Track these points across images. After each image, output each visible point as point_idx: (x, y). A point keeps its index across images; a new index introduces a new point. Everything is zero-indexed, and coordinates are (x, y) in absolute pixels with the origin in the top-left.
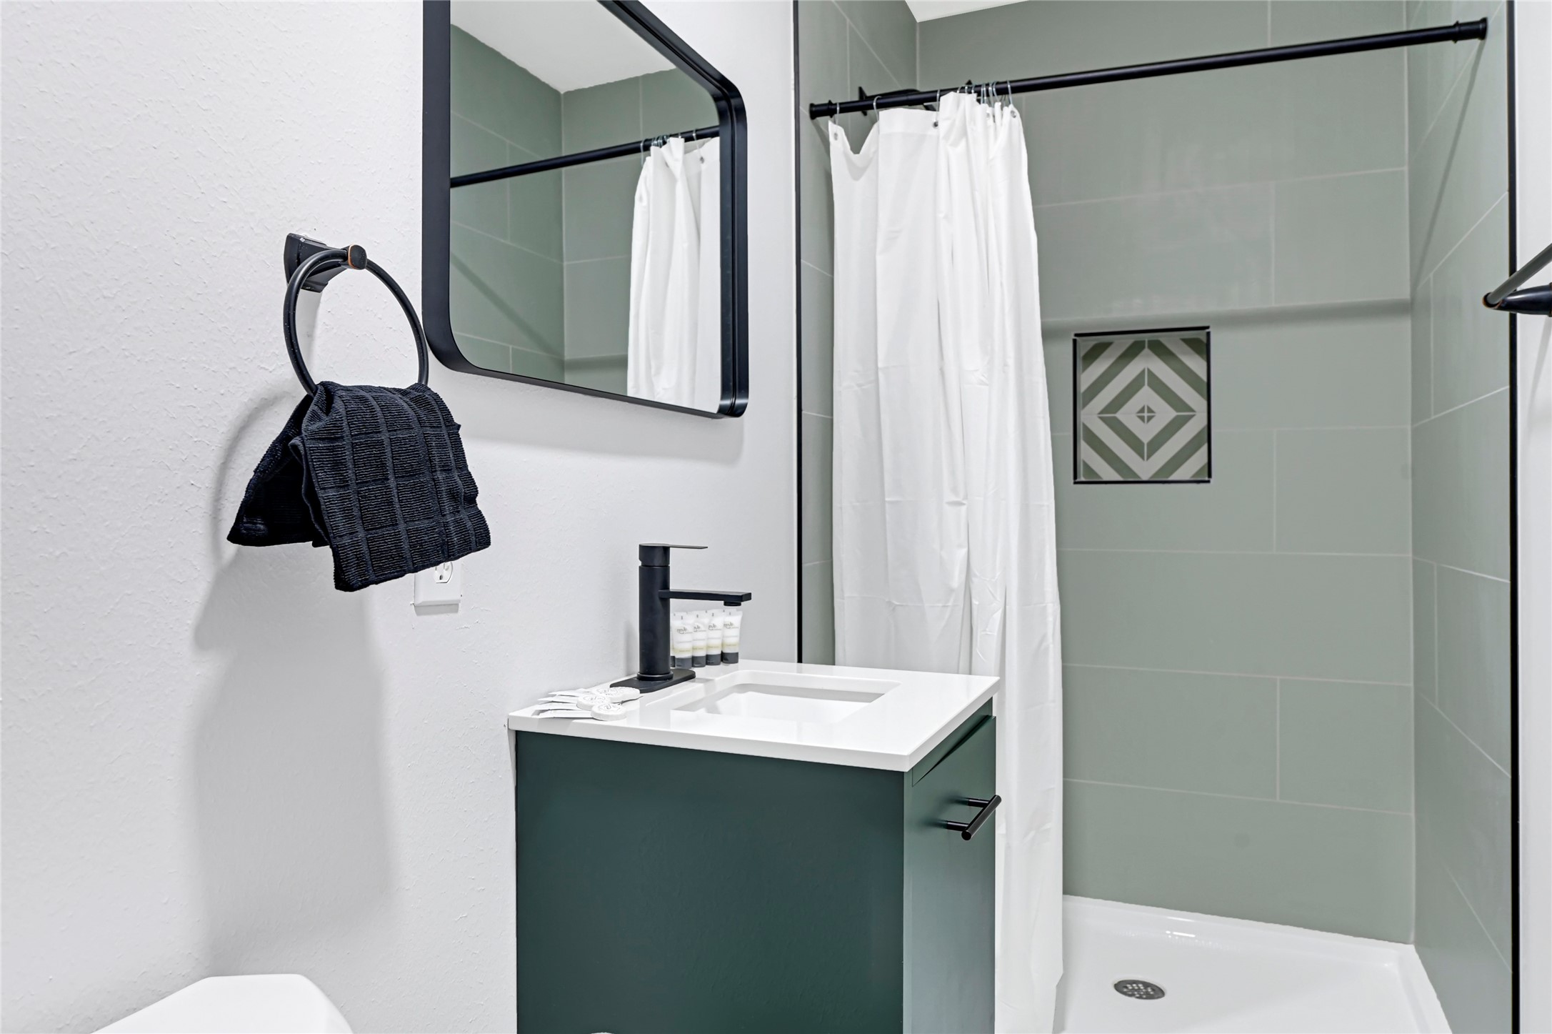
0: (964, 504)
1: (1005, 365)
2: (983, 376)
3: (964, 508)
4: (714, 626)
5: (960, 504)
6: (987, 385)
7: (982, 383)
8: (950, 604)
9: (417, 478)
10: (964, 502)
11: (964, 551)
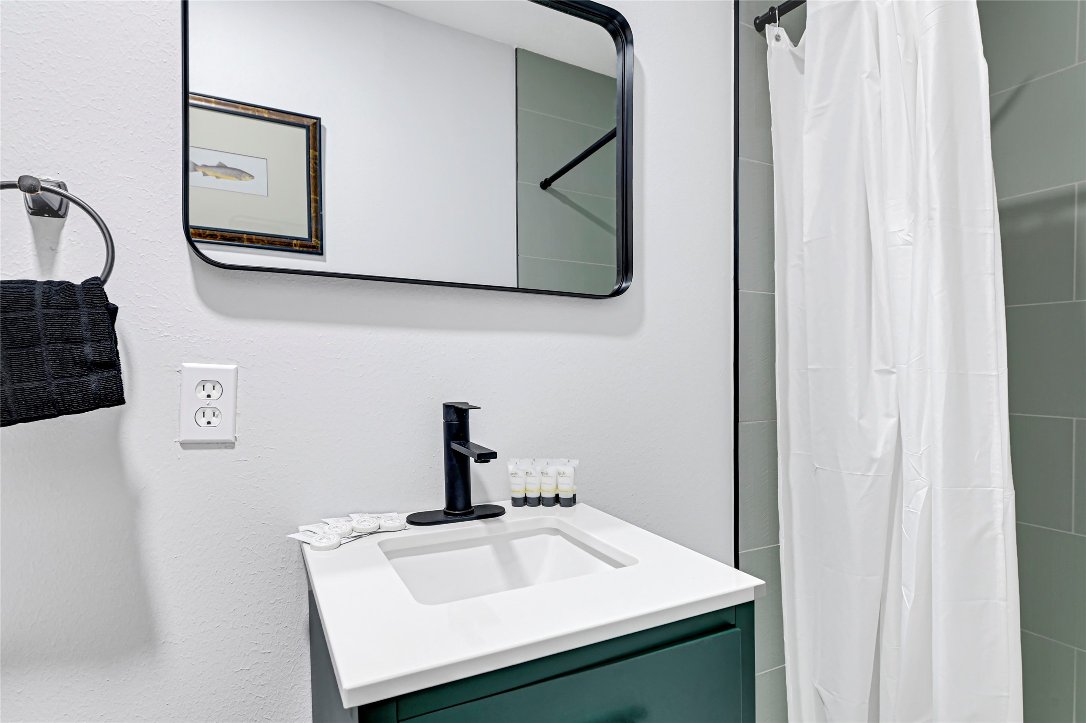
0: (894, 373)
1: (930, 218)
2: (909, 235)
3: (894, 377)
4: (547, 473)
5: (890, 372)
6: (911, 244)
7: (907, 243)
8: (871, 473)
9: (32, 349)
10: (894, 370)
11: (893, 421)
